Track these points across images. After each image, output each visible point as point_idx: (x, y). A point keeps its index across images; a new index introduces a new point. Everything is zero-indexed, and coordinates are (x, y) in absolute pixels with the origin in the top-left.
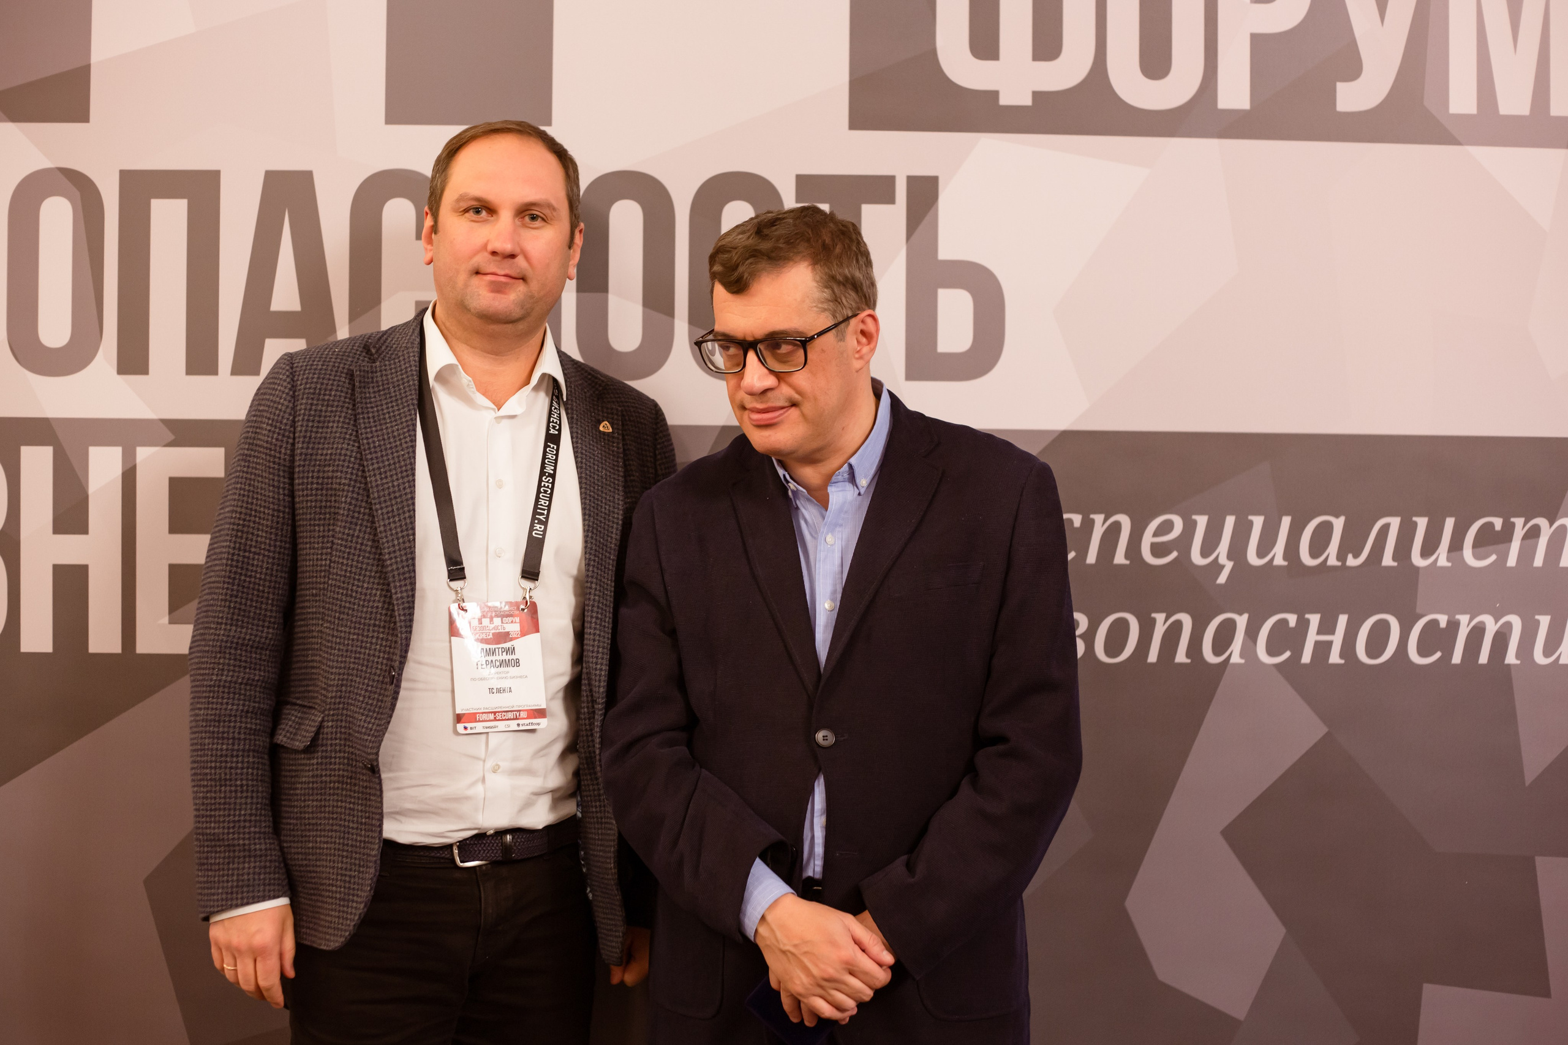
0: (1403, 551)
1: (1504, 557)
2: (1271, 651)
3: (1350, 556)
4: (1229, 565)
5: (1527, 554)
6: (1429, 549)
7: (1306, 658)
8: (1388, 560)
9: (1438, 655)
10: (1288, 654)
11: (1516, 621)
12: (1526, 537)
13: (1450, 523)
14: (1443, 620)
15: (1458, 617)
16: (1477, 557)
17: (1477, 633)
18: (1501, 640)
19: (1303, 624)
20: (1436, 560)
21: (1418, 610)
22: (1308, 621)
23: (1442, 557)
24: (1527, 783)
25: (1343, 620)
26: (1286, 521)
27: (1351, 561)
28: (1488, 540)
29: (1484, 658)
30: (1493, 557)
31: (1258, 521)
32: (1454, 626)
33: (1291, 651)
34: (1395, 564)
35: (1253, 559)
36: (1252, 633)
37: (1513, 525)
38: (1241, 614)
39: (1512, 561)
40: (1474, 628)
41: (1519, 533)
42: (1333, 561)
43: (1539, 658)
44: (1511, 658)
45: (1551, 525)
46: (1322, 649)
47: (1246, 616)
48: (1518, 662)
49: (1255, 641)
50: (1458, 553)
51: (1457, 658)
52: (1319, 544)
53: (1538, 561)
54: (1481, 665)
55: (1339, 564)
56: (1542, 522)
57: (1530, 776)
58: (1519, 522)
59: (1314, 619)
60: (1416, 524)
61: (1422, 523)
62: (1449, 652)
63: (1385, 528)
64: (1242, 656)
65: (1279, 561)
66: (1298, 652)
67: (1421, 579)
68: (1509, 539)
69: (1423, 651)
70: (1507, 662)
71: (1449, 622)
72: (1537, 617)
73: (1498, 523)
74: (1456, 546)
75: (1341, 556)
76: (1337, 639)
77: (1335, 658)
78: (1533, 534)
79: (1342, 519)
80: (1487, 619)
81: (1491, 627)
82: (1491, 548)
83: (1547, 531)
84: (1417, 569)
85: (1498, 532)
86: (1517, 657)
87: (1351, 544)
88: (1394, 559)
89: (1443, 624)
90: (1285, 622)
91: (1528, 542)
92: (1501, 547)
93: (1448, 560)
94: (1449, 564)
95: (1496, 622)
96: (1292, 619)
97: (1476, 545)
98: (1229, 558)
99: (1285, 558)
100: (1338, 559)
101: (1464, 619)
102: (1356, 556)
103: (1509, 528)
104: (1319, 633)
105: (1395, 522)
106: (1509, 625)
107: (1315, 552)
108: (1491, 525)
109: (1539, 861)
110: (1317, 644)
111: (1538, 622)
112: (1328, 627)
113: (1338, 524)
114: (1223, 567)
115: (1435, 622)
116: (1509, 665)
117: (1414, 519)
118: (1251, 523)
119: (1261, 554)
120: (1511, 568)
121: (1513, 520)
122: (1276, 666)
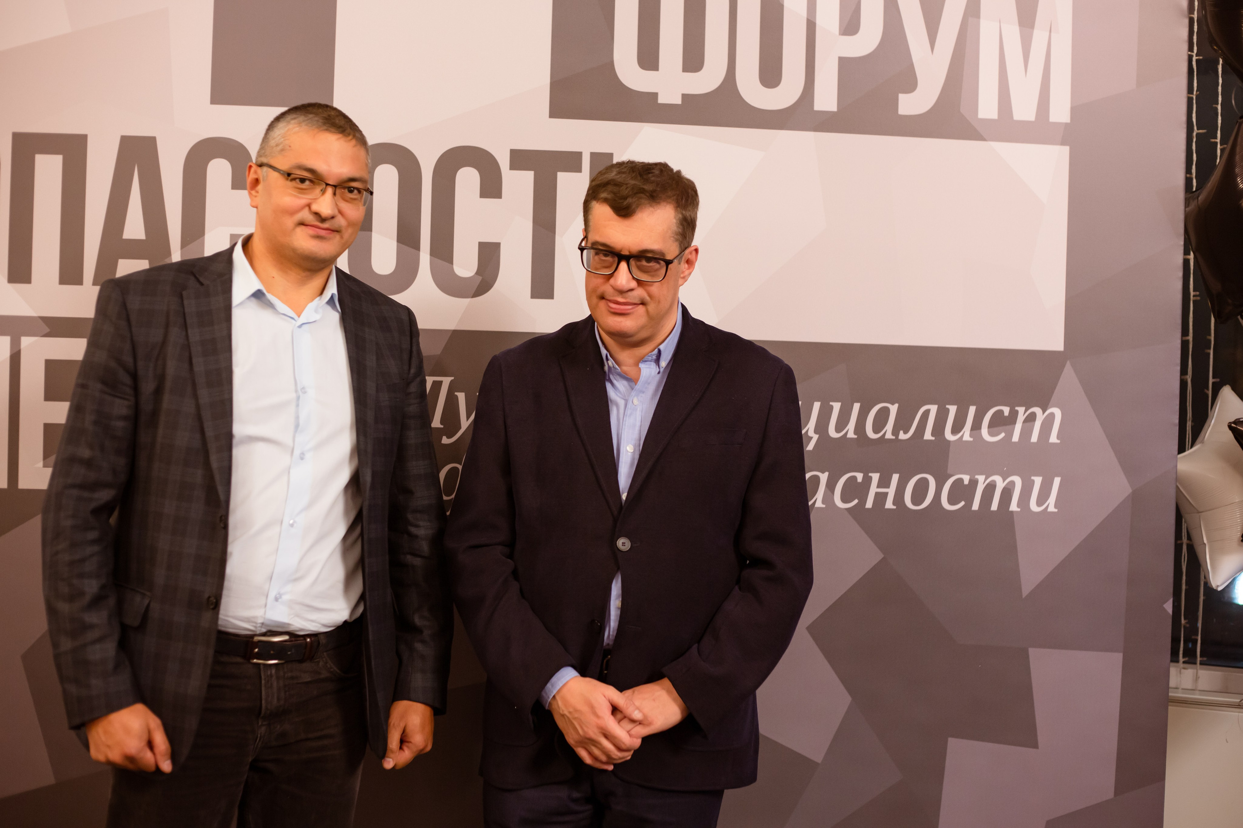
0: (939, 429)
1: (1010, 435)
2: (844, 500)
3: (901, 432)
4: (815, 437)
5: (1026, 433)
6: (956, 429)
7: (869, 504)
8: (928, 436)
9: (963, 503)
10: (856, 501)
11: (1018, 481)
12: (1025, 421)
13: (972, 410)
14: (966, 479)
15: (977, 477)
16: (991, 434)
17: (990, 488)
18: (1007, 493)
19: (867, 480)
20: (962, 436)
21: (949, 471)
22: (871, 478)
23: (966, 434)
24: (1024, 596)
25: (895, 477)
26: (857, 406)
27: (902, 436)
28: (998, 422)
29: (994, 507)
30: (1003, 435)
31: (837, 406)
32: (974, 483)
33: (858, 499)
34: (933, 438)
35: (833, 433)
36: (831, 486)
37: (1017, 412)
38: (823, 472)
39: (1016, 438)
40: (988, 484)
41: (1021, 418)
42: (889, 436)
43: (1034, 507)
44: (1014, 507)
45: (1044, 413)
46: (881, 498)
47: (827, 474)
48: (1019, 510)
49: (833, 492)
50: (978, 431)
51: (976, 506)
52: (879, 425)
53: (1034, 438)
54: (993, 511)
55: (894, 437)
56: (1037, 410)
57: (1026, 590)
58: (1021, 410)
59: (875, 477)
60: (948, 410)
61: (953, 409)
62: (970, 502)
63: (927, 412)
64: (823, 502)
65: (851, 435)
66: (863, 501)
67: (952, 449)
68: (1014, 422)
69: (951, 501)
70: (1011, 509)
71: (970, 480)
72: (1033, 478)
73: (1006, 410)
74: (977, 426)
75: (895, 432)
76: (891, 491)
77: (889, 505)
78: (1031, 418)
79: (896, 405)
80: (998, 479)
81: (1000, 484)
82: (1001, 428)
83: (1040, 416)
84: (949, 442)
85: (1006, 417)
86: (1018, 506)
87: (902, 424)
88: (932, 435)
89: (966, 482)
90: (855, 478)
91: (1028, 424)
92: (1008, 427)
93: (971, 436)
94: (971, 439)
95: (1004, 482)
96: (860, 477)
97: (991, 425)
98: (816, 432)
99: (855, 433)
100: (893, 434)
101: (981, 478)
102: (906, 432)
103: (1014, 415)
104: (878, 487)
105: (933, 409)
106: (1013, 483)
107: (876, 430)
108: (1001, 412)
109: (1032, 651)
110: (877, 494)
111: (1033, 481)
112: (884, 482)
113: (894, 409)
114: (812, 438)
115: (961, 480)
116: (1012, 512)
117: (947, 406)
118: (832, 407)
119: (838, 429)
120: (1015, 443)
121: (1017, 408)
122: (847, 509)
